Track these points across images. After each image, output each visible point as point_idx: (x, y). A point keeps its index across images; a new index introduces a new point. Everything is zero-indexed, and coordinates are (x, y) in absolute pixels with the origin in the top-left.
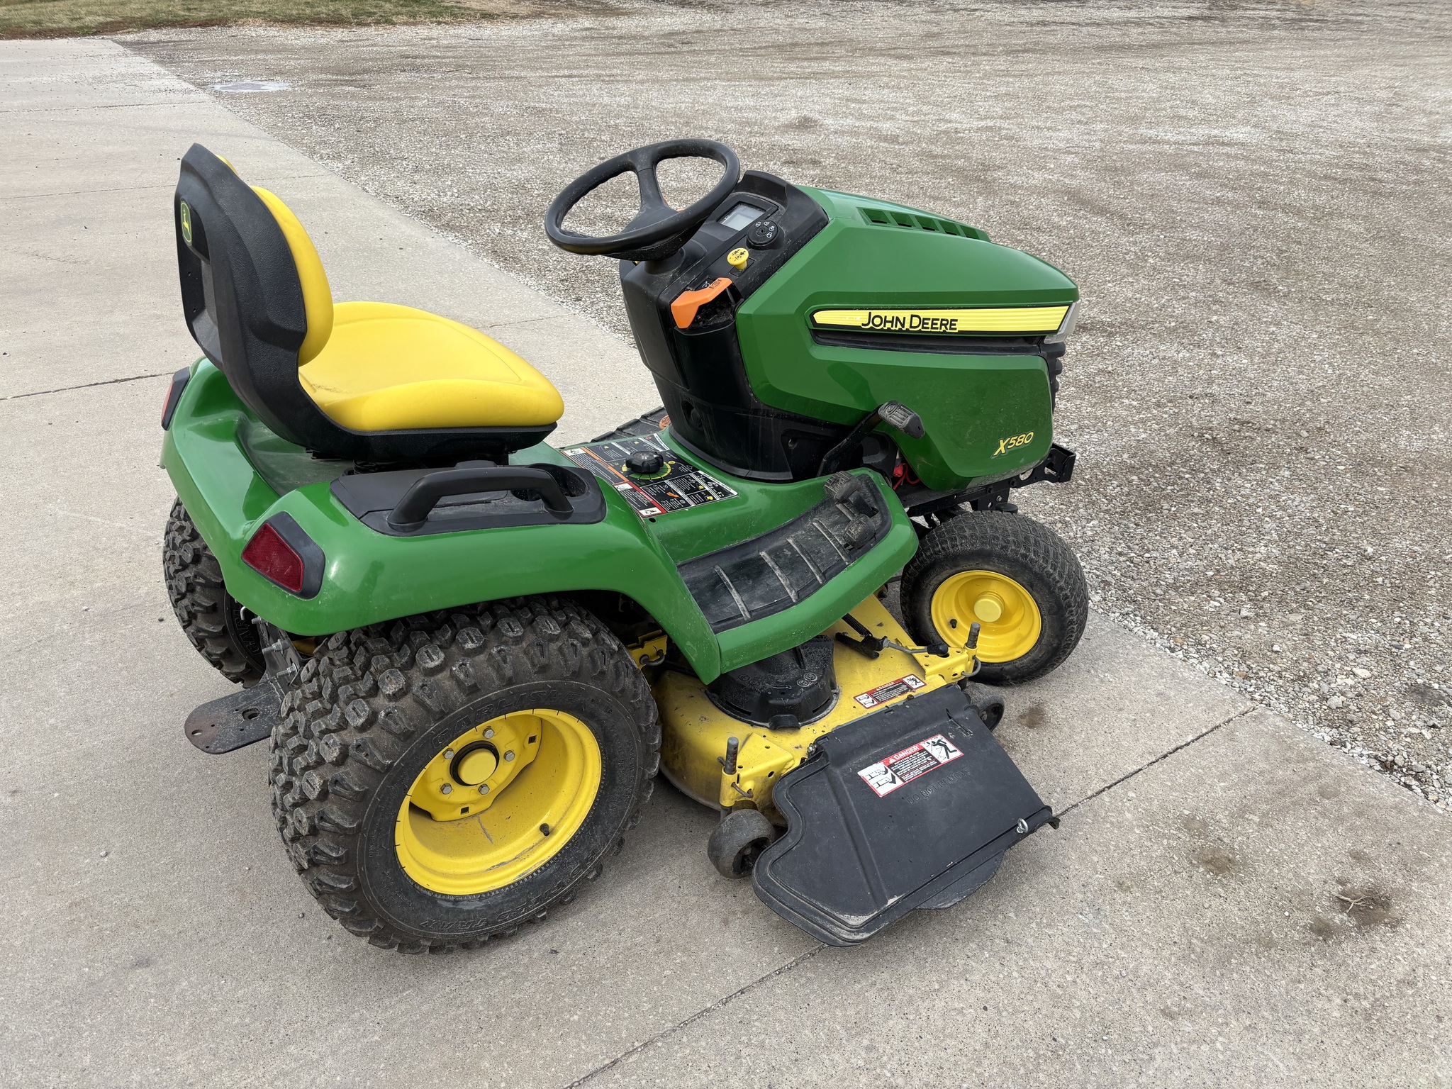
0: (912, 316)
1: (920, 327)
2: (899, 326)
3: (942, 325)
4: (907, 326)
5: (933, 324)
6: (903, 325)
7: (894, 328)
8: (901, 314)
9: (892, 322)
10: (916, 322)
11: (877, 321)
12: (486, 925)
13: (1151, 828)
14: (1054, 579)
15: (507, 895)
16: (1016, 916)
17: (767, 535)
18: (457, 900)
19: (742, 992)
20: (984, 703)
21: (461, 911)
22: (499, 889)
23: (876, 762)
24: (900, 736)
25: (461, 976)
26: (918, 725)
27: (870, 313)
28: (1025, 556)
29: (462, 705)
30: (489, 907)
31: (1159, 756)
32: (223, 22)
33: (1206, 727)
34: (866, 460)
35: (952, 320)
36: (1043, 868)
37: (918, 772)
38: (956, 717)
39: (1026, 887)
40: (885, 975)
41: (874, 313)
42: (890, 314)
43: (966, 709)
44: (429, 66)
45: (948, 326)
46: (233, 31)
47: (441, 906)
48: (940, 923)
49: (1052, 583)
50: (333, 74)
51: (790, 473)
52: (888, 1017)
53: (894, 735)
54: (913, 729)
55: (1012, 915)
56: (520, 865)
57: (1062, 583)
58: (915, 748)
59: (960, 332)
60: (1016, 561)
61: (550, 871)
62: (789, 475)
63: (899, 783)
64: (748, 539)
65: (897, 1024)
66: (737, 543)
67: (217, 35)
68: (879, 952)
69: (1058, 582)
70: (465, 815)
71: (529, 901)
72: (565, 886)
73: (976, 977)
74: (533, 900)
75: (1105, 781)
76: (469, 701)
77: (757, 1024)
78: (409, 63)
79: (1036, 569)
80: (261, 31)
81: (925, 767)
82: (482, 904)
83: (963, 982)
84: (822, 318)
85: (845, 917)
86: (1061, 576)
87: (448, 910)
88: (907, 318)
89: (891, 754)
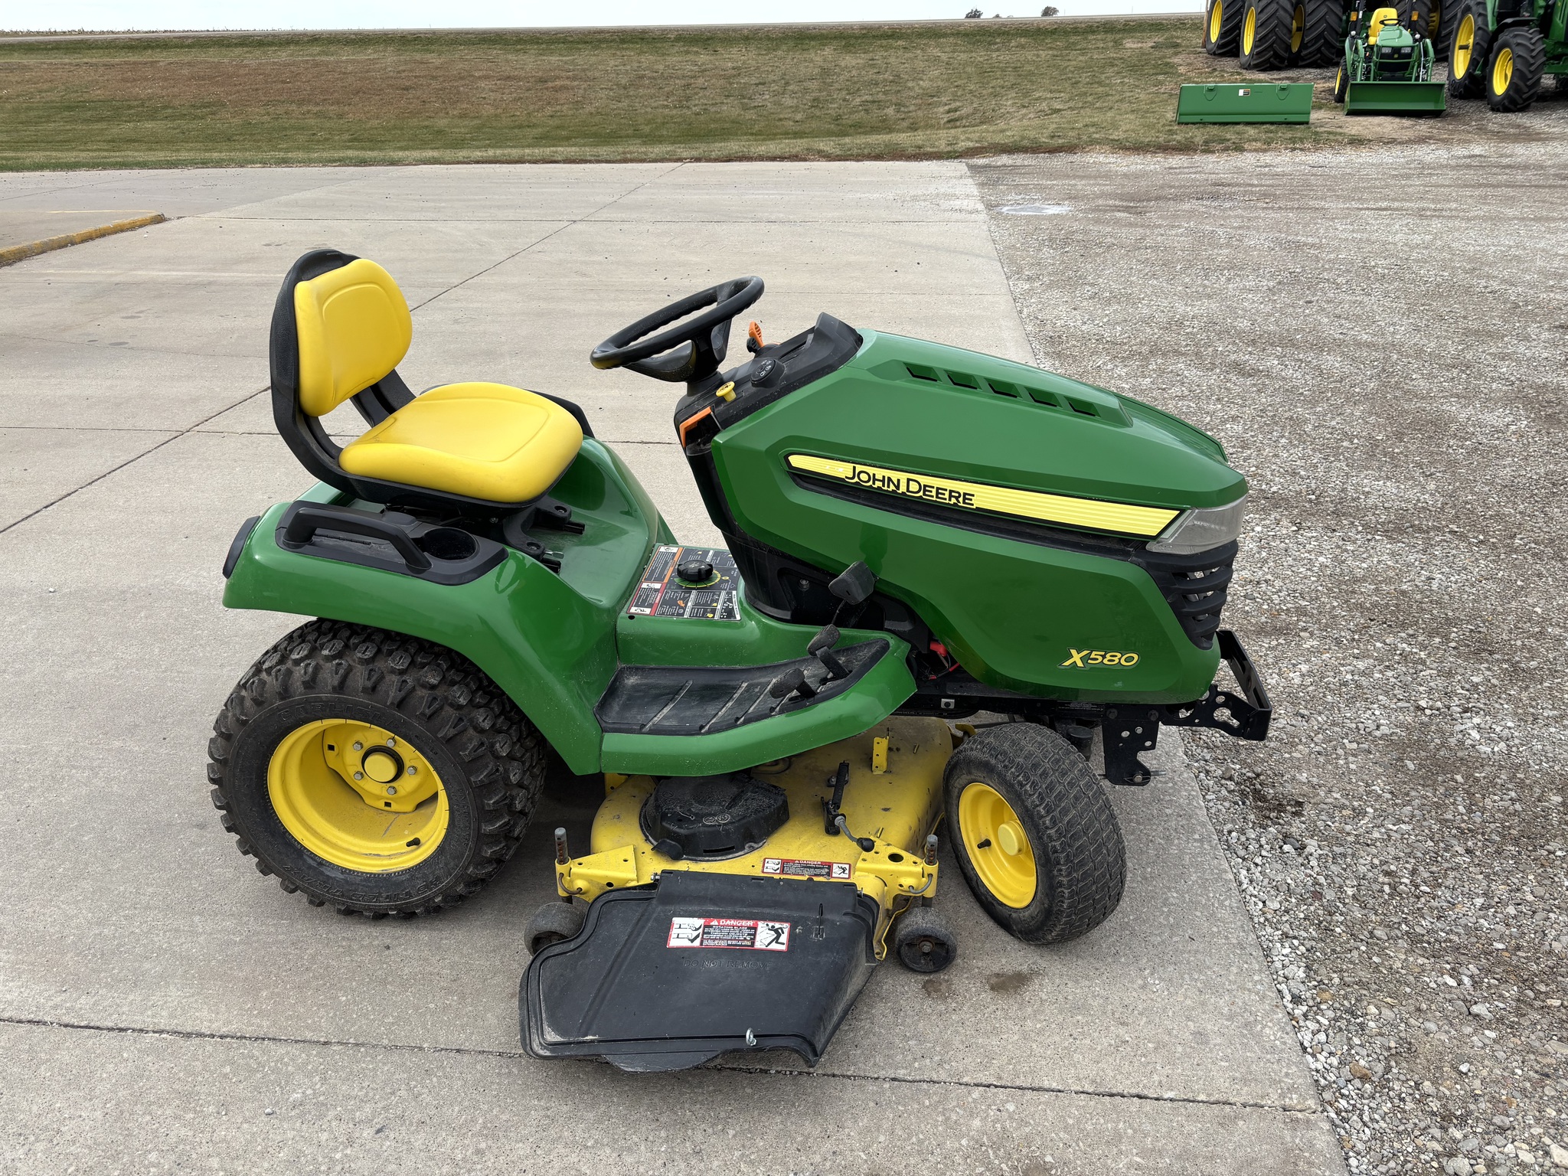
0: (909, 480)
1: (921, 494)
2: (892, 487)
3: (951, 496)
4: (903, 489)
5: (937, 493)
6: (898, 487)
7: (886, 488)
8: (895, 475)
9: (883, 481)
10: (914, 487)
11: (864, 477)
12: (343, 896)
13: (984, 1148)
14: (1044, 823)
15: (365, 880)
16: (734, 1136)
17: (758, 669)
18: (322, 863)
19: (458, 1051)
20: (917, 929)
21: (322, 873)
22: (362, 873)
23: (699, 917)
24: (749, 906)
25: (322, 930)
26: (776, 904)
27: (854, 468)
28: (1021, 785)
29: (300, 694)
30: (346, 881)
31: (1102, 1090)
32: (1071, 149)
33: (1208, 1095)
34: (887, 624)
35: (965, 494)
36: (817, 1113)
37: (723, 944)
38: (827, 916)
39: (778, 1119)
40: (565, 1108)
41: (859, 468)
42: (880, 473)
43: (845, 914)
44: (1231, 194)
45: (961, 499)
46: (1076, 158)
47: (305, 861)
48: (663, 1099)
49: (1042, 827)
50: (1122, 200)
51: (789, 613)
52: (524, 1139)
53: (742, 902)
54: (769, 907)
55: (731, 1132)
56: (386, 862)
57: (1052, 832)
58: (750, 923)
59: (978, 509)
60: (1012, 786)
61: (403, 878)
62: (787, 615)
63: (697, 943)
64: (738, 667)
65: (522, 1149)
66: (724, 667)
67: (1060, 161)
68: (585, 1088)
69: (1047, 828)
70: (387, 808)
71: (380, 893)
72: (411, 896)
73: (629, 1159)
74: (384, 895)
75: (1000, 1078)
76: (305, 694)
77: (435, 1079)
78: (1214, 192)
79: (1029, 803)
80: (1101, 158)
81: (734, 942)
82: (342, 877)
83: (615, 1155)
84: (798, 461)
85: (547, 1029)
86: (1054, 822)
87: (310, 867)
88: (903, 481)
89: (723, 917)
